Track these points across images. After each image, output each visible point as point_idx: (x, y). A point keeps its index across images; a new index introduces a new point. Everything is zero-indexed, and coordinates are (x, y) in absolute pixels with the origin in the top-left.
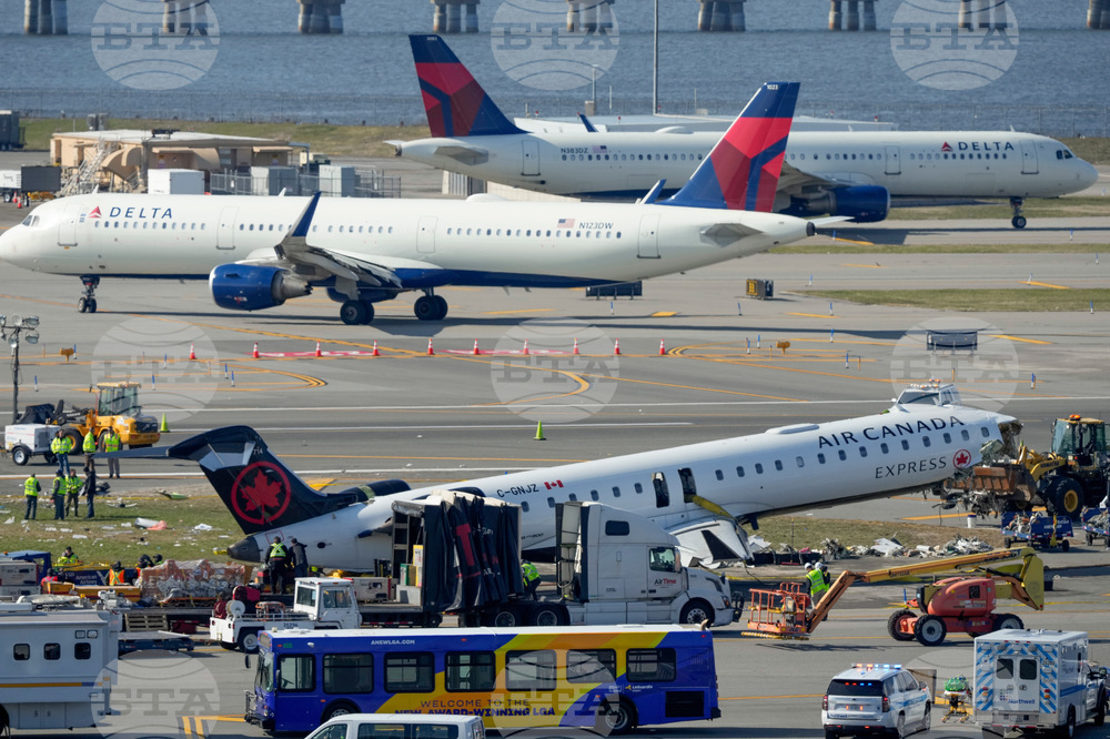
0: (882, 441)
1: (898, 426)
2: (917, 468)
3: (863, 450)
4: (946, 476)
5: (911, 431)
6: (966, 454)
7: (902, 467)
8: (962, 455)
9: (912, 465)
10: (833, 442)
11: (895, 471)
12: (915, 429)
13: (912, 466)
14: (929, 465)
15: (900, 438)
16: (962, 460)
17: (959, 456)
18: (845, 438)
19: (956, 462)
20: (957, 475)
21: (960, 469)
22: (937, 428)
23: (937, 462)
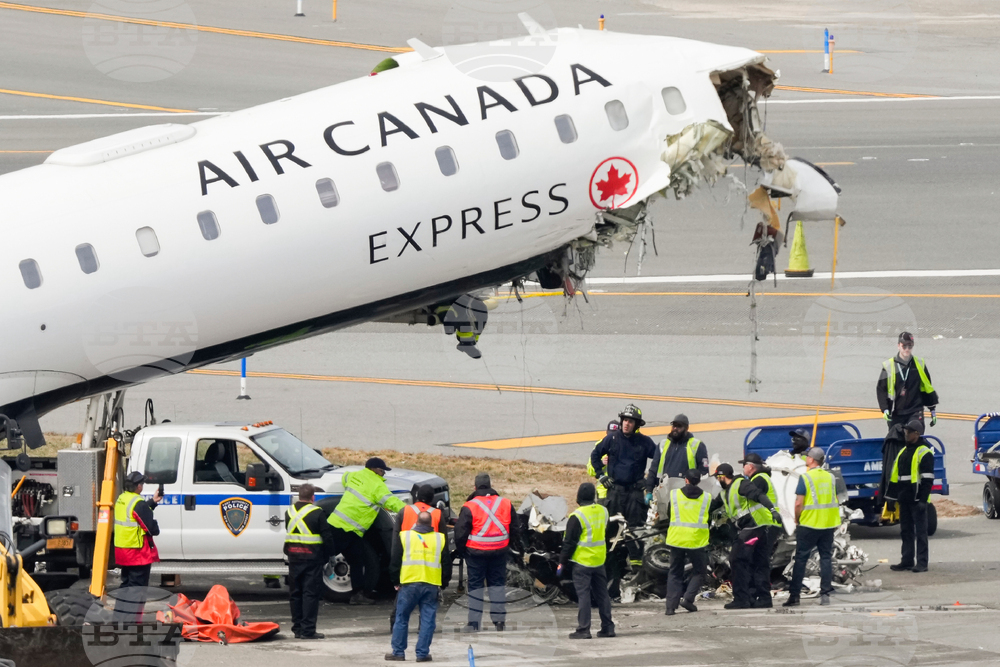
0: (378, 155)
1: (422, 108)
2: (487, 221)
3: (325, 186)
4: (574, 235)
5: (461, 120)
6: (623, 169)
7: (442, 224)
8: (613, 172)
9: (471, 216)
10: (236, 171)
11: (423, 237)
12: (470, 107)
13: (470, 221)
14: (519, 212)
15: (428, 142)
16: (614, 184)
17: (603, 175)
18: (274, 160)
19: (597, 194)
20: (605, 227)
21: (609, 211)
22: (533, 102)
23: (541, 199)
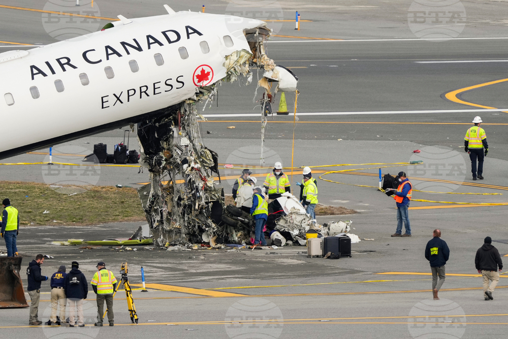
0: (105, 63)
1: (123, 44)
2: (150, 91)
3: (83, 76)
4: (187, 97)
5: (139, 49)
6: (207, 70)
7: (131, 92)
8: (203, 71)
9: (144, 89)
10: (46, 70)
11: (124, 98)
12: (144, 44)
13: (143, 91)
14: (164, 87)
16: (203, 76)
17: (199, 72)
18: (62, 65)
19: (196, 80)
20: (199, 94)
21: (201, 87)
22: (170, 42)
23: (173, 82)
